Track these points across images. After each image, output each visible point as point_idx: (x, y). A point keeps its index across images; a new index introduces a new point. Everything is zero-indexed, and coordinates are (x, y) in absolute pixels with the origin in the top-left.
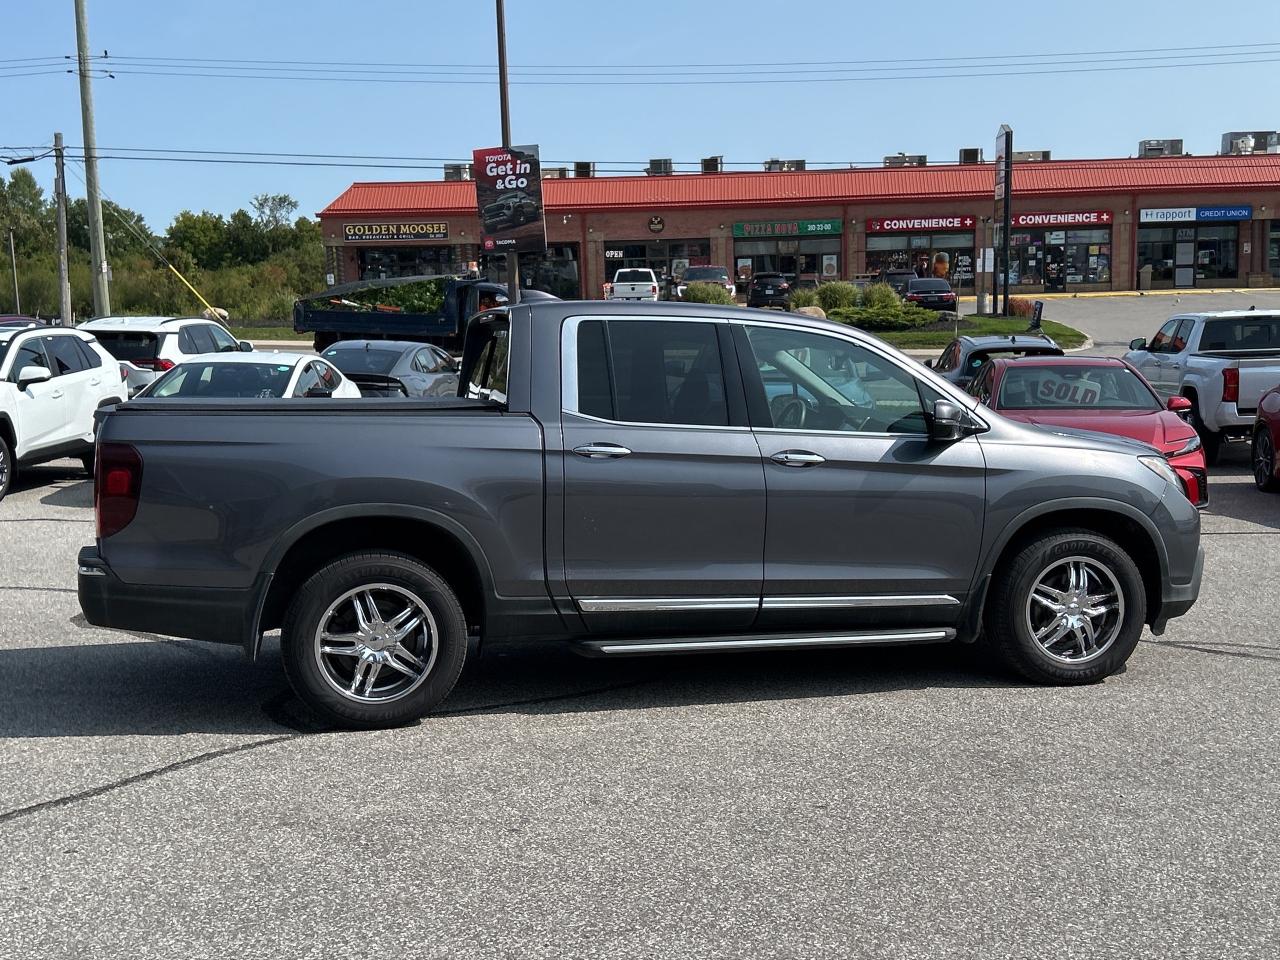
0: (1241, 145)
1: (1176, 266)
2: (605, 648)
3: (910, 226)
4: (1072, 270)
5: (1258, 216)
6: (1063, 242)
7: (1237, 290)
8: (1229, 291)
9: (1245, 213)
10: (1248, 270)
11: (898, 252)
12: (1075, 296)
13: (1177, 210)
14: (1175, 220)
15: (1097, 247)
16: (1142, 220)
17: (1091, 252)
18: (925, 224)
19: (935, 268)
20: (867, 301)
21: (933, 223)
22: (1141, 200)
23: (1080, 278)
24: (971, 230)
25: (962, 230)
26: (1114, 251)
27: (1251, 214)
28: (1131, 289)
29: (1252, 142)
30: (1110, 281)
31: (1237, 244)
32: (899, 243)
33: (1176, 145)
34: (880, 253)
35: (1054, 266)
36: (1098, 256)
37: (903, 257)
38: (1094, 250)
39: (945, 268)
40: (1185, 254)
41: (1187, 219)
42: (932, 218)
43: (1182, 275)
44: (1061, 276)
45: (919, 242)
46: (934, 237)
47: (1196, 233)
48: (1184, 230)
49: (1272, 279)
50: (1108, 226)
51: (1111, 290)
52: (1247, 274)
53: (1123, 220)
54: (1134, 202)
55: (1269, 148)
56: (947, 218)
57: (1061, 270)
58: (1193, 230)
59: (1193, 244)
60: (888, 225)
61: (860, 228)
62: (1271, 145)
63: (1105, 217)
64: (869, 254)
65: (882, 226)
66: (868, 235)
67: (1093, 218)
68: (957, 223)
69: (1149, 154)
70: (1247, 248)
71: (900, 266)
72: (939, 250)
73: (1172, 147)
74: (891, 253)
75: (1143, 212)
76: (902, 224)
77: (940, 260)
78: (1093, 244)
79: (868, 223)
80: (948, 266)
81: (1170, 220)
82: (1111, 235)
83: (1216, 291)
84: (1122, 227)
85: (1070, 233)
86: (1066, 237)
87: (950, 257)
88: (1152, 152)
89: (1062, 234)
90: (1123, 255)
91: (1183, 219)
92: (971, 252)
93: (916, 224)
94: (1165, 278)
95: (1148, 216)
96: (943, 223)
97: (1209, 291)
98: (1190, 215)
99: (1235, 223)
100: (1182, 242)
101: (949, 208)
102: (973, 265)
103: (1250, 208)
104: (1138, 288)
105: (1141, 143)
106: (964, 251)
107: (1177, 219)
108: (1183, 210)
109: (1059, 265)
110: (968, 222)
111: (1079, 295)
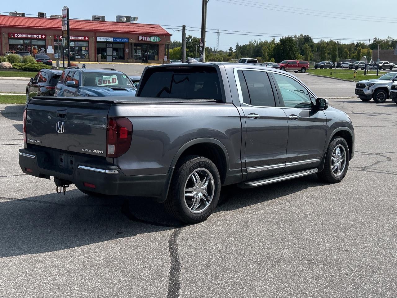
0: (122, 20)
1: (107, 55)
2: (253, 185)
3: (24, 37)
4: (77, 55)
5: (130, 41)
6: (74, 45)
7: (126, 63)
8: (124, 63)
9: (127, 40)
10: (128, 57)
11: (20, 45)
12: (79, 63)
13: (108, 38)
14: (107, 41)
15: (85, 48)
16: (98, 40)
17: (83, 49)
18: (29, 36)
19: (33, 51)
20: (25, 61)
21: (32, 36)
22: (97, 34)
23: (79, 57)
24: (45, 39)
25: (41, 39)
26: (90, 49)
27: (128, 41)
28: (95, 61)
29: (125, 19)
30: (89, 59)
31: (124, 50)
32: (21, 42)
33: (103, 18)
34: (13, 45)
35: (72, 53)
36: (85, 50)
37: (22, 47)
38: (83, 48)
39: (36, 51)
40: (109, 51)
41: (111, 41)
42: (31, 34)
43: (109, 58)
44: (74, 56)
45: (27, 42)
46: (32, 41)
47: (112, 45)
48: (109, 44)
49: (134, 60)
50: (88, 41)
51: (89, 61)
52: (128, 59)
53: (92, 40)
54: (95, 34)
55: (131, 22)
56: (36, 35)
57: (74, 54)
58: (111, 44)
59: (111, 49)
60: (16, 36)
61: (6, 36)
62: (131, 20)
63: (87, 38)
64: (10, 45)
65: (14, 36)
66: (9, 39)
67: (83, 38)
68: (40, 36)
69: (96, 20)
70: (127, 51)
71: (21, 50)
72: (34, 45)
73: (102, 18)
74: (18, 45)
75: (98, 38)
76: (21, 36)
77: (34, 49)
78: (84, 47)
79: (9, 34)
80: (37, 50)
81: (106, 41)
82: (88, 44)
83: (120, 63)
84: (92, 42)
85: (76, 43)
86: (75, 44)
87: (38, 48)
88: (96, 19)
89: (74, 43)
90: (92, 51)
91: (109, 41)
92: (45, 47)
93: (26, 36)
94: (104, 59)
95: (100, 39)
96: (35, 36)
97: (118, 63)
98: (112, 40)
99: (123, 43)
100: (108, 48)
101: (37, 32)
102: (46, 51)
103: (128, 39)
104: (97, 61)
105: (93, 16)
106: (42, 46)
107: (108, 41)
108: (110, 38)
109: (73, 53)
110: (44, 37)
111: (80, 62)
